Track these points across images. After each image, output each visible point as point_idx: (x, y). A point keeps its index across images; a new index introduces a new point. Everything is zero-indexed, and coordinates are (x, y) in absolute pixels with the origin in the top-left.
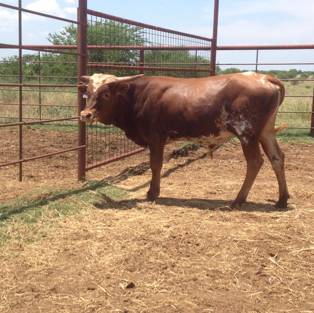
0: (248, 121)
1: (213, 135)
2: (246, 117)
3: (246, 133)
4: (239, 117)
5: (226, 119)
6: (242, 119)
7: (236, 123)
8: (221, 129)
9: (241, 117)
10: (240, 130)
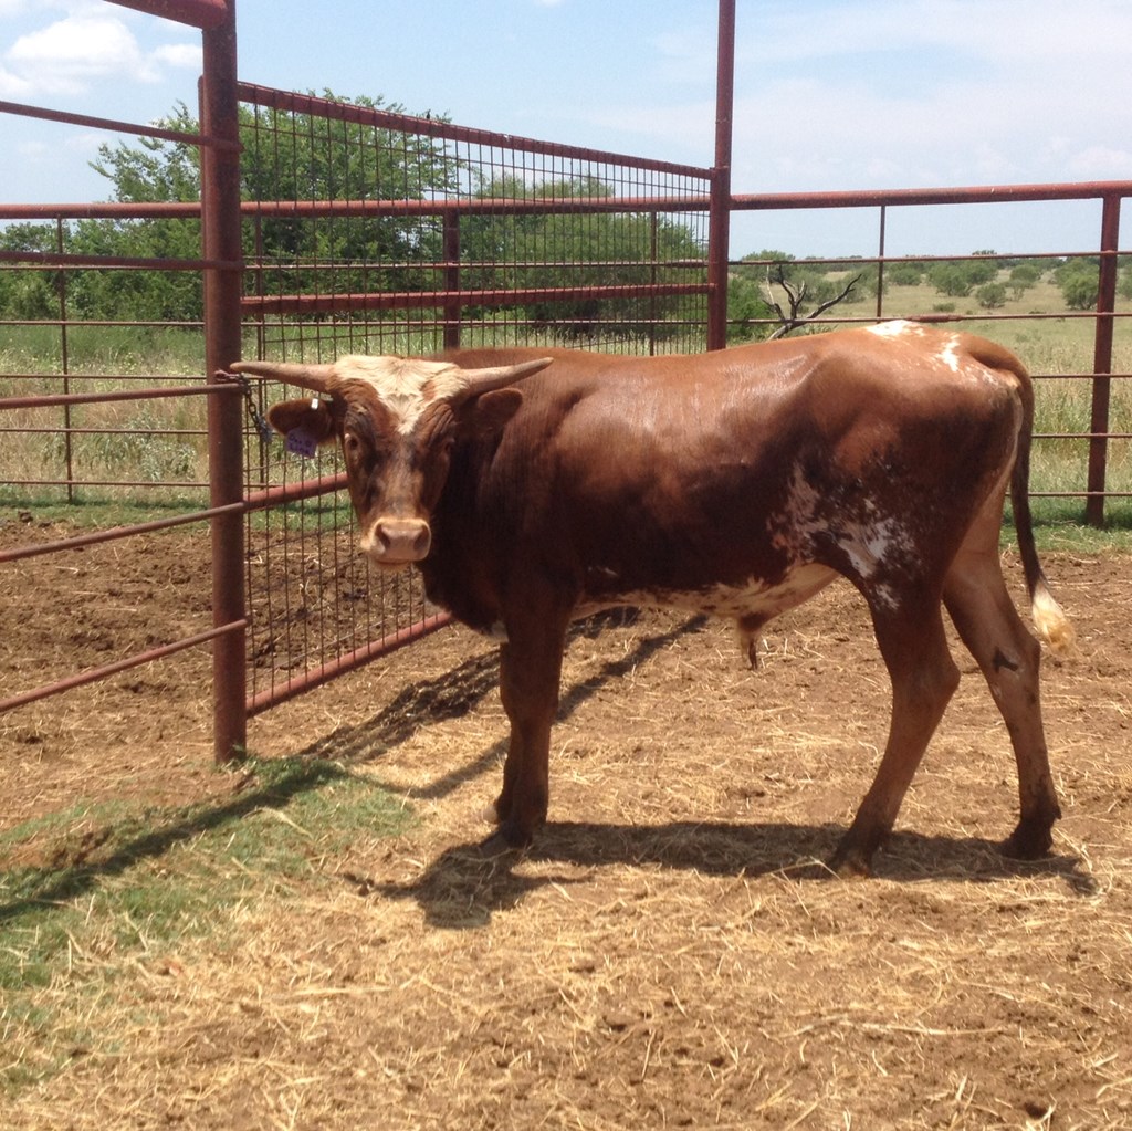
0: (899, 519)
1: (762, 581)
2: (889, 507)
3: (890, 567)
4: (862, 507)
5: (810, 516)
6: (874, 512)
7: (852, 528)
8: (790, 555)
9: (870, 505)
10: (866, 556)
